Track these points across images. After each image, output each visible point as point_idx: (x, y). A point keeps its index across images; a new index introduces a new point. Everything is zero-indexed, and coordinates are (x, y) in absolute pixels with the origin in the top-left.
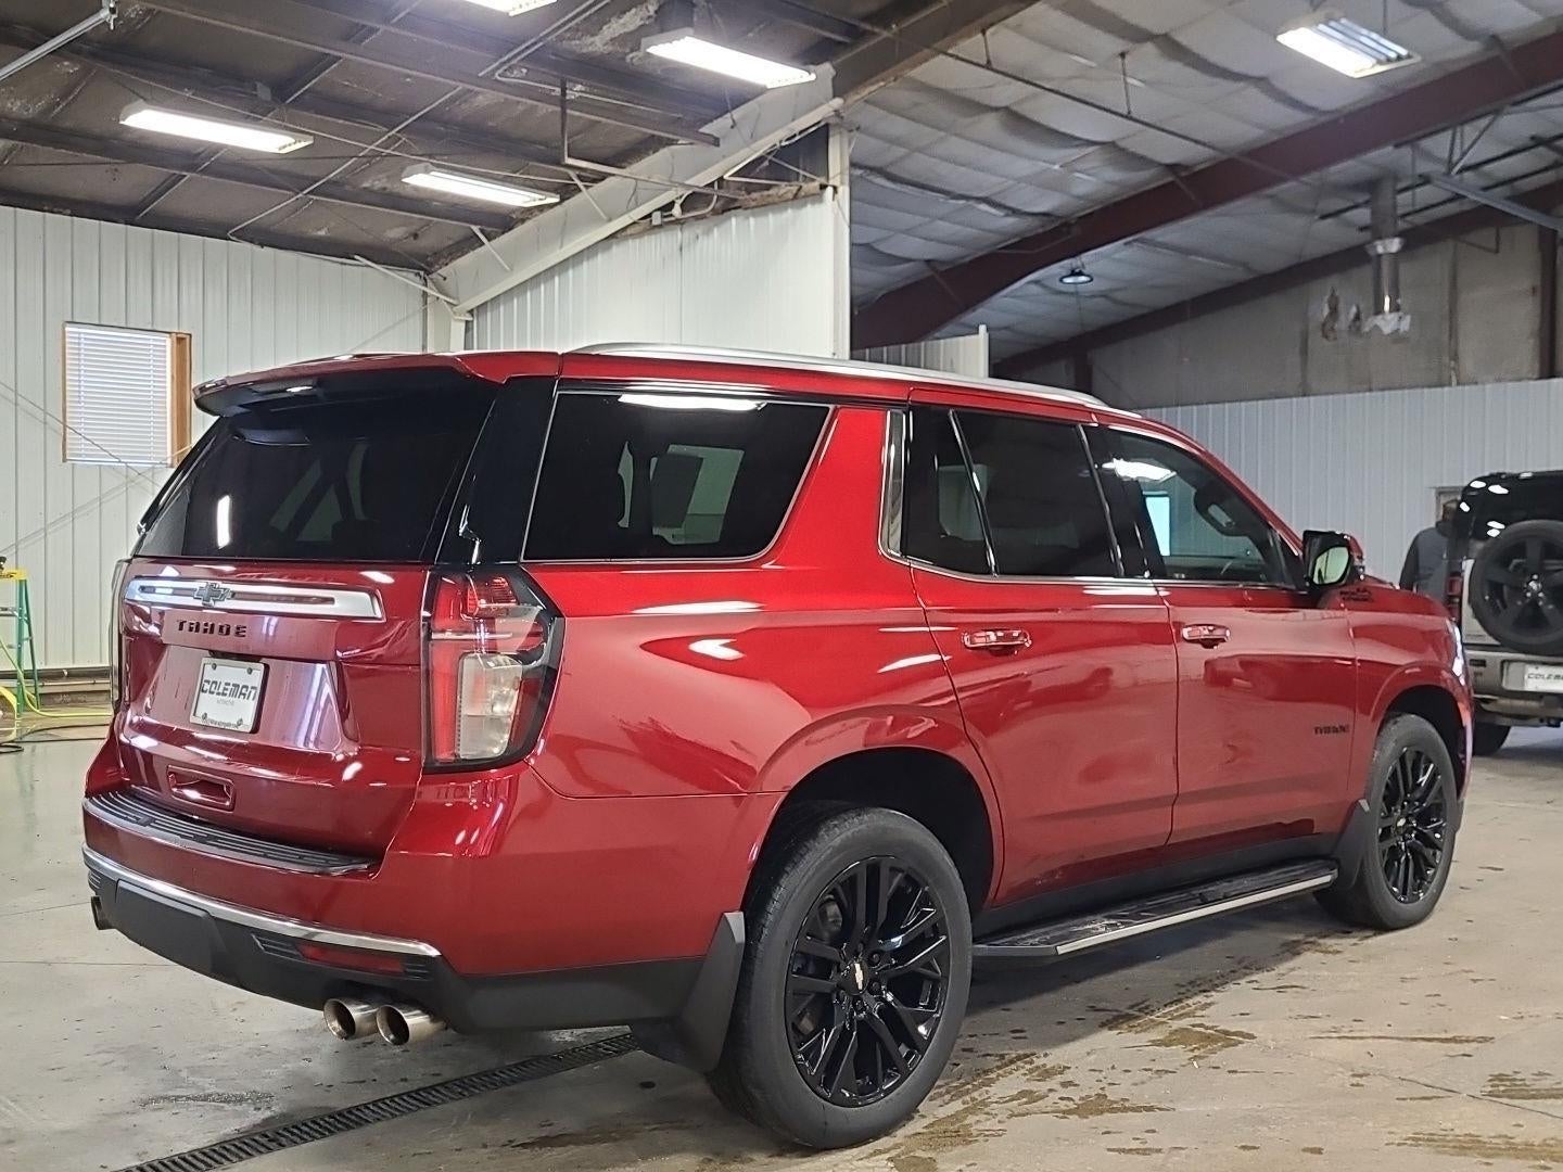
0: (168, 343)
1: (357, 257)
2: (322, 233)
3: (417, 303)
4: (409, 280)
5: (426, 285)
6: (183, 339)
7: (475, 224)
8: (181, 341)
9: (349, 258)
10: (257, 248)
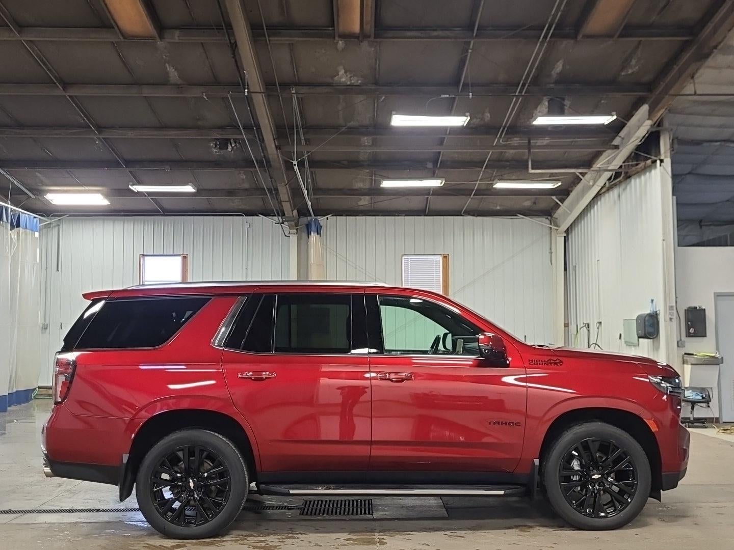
0: (440, 258)
1: (518, 215)
2: (498, 208)
3: (548, 231)
4: (544, 222)
5: (551, 224)
6: (446, 257)
7: (553, 195)
8: (445, 257)
9: (515, 216)
10: (474, 218)
